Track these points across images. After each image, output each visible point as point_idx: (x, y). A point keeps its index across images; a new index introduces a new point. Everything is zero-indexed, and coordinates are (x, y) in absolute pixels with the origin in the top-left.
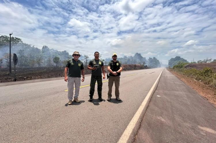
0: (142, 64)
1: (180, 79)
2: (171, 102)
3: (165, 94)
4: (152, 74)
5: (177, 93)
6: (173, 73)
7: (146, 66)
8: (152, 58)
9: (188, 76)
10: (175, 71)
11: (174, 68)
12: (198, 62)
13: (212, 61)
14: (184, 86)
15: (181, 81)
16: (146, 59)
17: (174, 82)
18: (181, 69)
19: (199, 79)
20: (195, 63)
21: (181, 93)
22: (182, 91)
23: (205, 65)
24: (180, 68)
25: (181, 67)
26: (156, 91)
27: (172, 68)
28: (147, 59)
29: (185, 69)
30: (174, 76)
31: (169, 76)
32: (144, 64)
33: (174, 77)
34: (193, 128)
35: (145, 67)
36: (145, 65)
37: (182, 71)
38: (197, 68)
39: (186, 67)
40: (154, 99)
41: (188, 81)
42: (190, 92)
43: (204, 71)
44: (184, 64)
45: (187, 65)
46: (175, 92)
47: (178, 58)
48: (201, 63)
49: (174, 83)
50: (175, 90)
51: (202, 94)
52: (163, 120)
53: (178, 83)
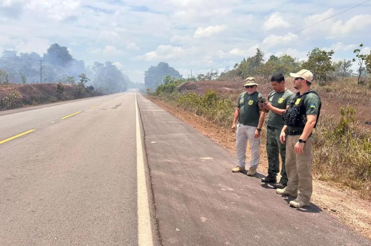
0: (78, 81)
1: (174, 116)
2: (171, 146)
3: (162, 139)
4: (119, 108)
5: (176, 135)
6: (159, 105)
7: (91, 88)
8: (102, 65)
9: (185, 110)
10: (161, 100)
11: (158, 93)
12: (199, 77)
13: (219, 75)
14: (183, 125)
15: (177, 119)
16: (86, 65)
17: (166, 121)
18: (171, 95)
19: (201, 113)
20: (193, 79)
21: (180, 134)
22: (180, 132)
23: (209, 84)
24: (171, 92)
25: (172, 89)
26: (146, 137)
27: (154, 92)
28: (88, 67)
29: (179, 93)
30: (163, 110)
31: (155, 111)
32: (82, 81)
33: (163, 112)
34: (196, 160)
35: (88, 92)
36: (87, 85)
37: (174, 99)
38: (197, 91)
39: (180, 90)
40: (148, 146)
41: (186, 118)
42: (190, 132)
43: (207, 97)
44: (176, 82)
45: (181, 85)
46: (173, 134)
47: (164, 67)
48: (203, 79)
49: (168, 123)
50: (172, 132)
51: (204, 133)
52: (169, 161)
53: (173, 122)
